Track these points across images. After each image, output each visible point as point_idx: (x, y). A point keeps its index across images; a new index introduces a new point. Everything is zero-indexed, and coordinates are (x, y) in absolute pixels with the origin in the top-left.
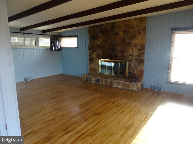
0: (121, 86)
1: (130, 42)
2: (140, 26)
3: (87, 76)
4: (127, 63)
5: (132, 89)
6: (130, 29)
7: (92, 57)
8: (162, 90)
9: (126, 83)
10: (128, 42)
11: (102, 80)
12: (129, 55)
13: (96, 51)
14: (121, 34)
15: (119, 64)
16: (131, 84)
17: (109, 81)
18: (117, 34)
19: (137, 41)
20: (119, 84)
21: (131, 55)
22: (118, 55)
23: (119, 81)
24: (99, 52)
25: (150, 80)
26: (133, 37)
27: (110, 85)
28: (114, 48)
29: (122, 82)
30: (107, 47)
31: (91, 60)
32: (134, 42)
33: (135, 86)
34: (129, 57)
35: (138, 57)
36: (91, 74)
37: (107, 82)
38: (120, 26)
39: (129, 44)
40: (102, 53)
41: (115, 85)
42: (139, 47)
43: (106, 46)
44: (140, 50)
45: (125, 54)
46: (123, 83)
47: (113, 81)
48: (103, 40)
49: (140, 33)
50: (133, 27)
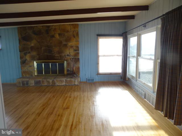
0: (64, 84)
1: (66, 44)
2: (74, 31)
3: (23, 80)
4: (65, 62)
5: (74, 84)
6: (65, 33)
7: (25, 59)
8: (94, 81)
9: (68, 79)
10: (64, 44)
11: (43, 82)
12: (66, 55)
13: (29, 53)
14: (57, 36)
15: (57, 64)
16: (73, 80)
17: (51, 81)
18: (53, 36)
19: (72, 43)
20: (62, 81)
21: (68, 55)
22: (56, 55)
23: (62, 79)
24: (34, 53)
25: (85, 75)
26: (69, 40)
27: (52, 84)
28: (51, 49)
29: (64, 79)
30: (43, 48)
31: (23, 62)
32: (70, 44)
33: (77, 80)
34: (67, 57)
35: (74, 56)
36: (25, 77)
37: (48, 82)
38: (55, 29)
39: (66, 46)
40: (38, 55)
41: (57, 84)
42: (74, 48)
43: (41, 48)
44: (75, 51)
45: (63, 54)
46: (66, 80)
47: (55, 80)
48: (38, 42)
49: (74, 37)
50: (68, 31)
